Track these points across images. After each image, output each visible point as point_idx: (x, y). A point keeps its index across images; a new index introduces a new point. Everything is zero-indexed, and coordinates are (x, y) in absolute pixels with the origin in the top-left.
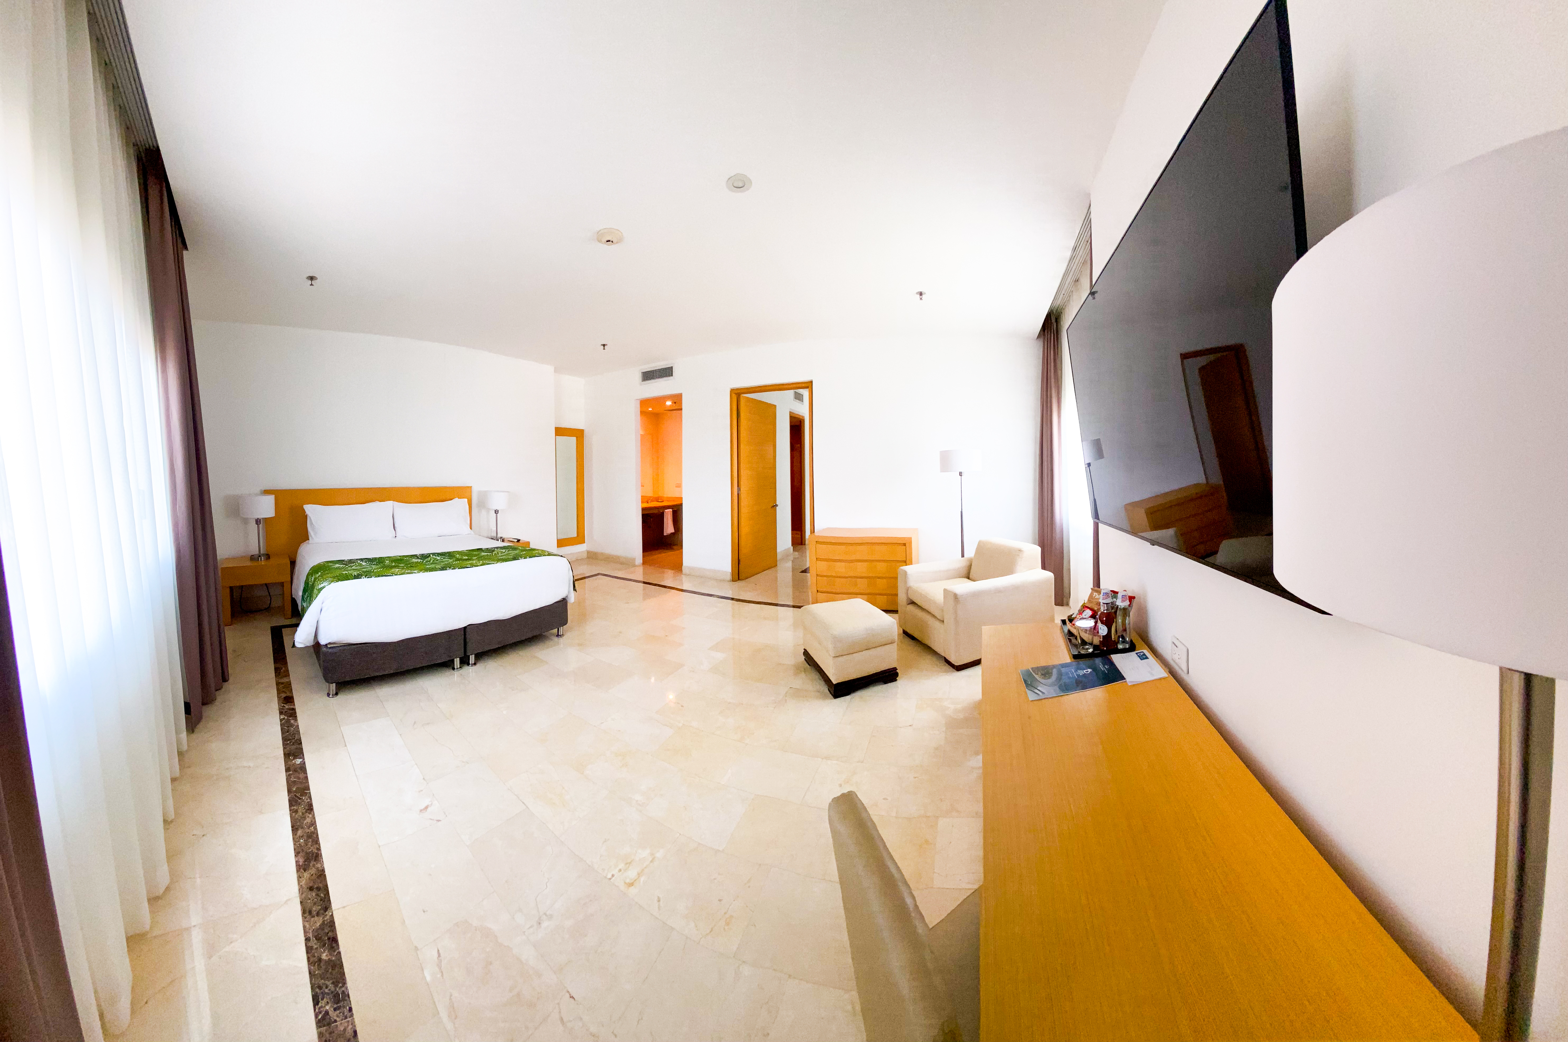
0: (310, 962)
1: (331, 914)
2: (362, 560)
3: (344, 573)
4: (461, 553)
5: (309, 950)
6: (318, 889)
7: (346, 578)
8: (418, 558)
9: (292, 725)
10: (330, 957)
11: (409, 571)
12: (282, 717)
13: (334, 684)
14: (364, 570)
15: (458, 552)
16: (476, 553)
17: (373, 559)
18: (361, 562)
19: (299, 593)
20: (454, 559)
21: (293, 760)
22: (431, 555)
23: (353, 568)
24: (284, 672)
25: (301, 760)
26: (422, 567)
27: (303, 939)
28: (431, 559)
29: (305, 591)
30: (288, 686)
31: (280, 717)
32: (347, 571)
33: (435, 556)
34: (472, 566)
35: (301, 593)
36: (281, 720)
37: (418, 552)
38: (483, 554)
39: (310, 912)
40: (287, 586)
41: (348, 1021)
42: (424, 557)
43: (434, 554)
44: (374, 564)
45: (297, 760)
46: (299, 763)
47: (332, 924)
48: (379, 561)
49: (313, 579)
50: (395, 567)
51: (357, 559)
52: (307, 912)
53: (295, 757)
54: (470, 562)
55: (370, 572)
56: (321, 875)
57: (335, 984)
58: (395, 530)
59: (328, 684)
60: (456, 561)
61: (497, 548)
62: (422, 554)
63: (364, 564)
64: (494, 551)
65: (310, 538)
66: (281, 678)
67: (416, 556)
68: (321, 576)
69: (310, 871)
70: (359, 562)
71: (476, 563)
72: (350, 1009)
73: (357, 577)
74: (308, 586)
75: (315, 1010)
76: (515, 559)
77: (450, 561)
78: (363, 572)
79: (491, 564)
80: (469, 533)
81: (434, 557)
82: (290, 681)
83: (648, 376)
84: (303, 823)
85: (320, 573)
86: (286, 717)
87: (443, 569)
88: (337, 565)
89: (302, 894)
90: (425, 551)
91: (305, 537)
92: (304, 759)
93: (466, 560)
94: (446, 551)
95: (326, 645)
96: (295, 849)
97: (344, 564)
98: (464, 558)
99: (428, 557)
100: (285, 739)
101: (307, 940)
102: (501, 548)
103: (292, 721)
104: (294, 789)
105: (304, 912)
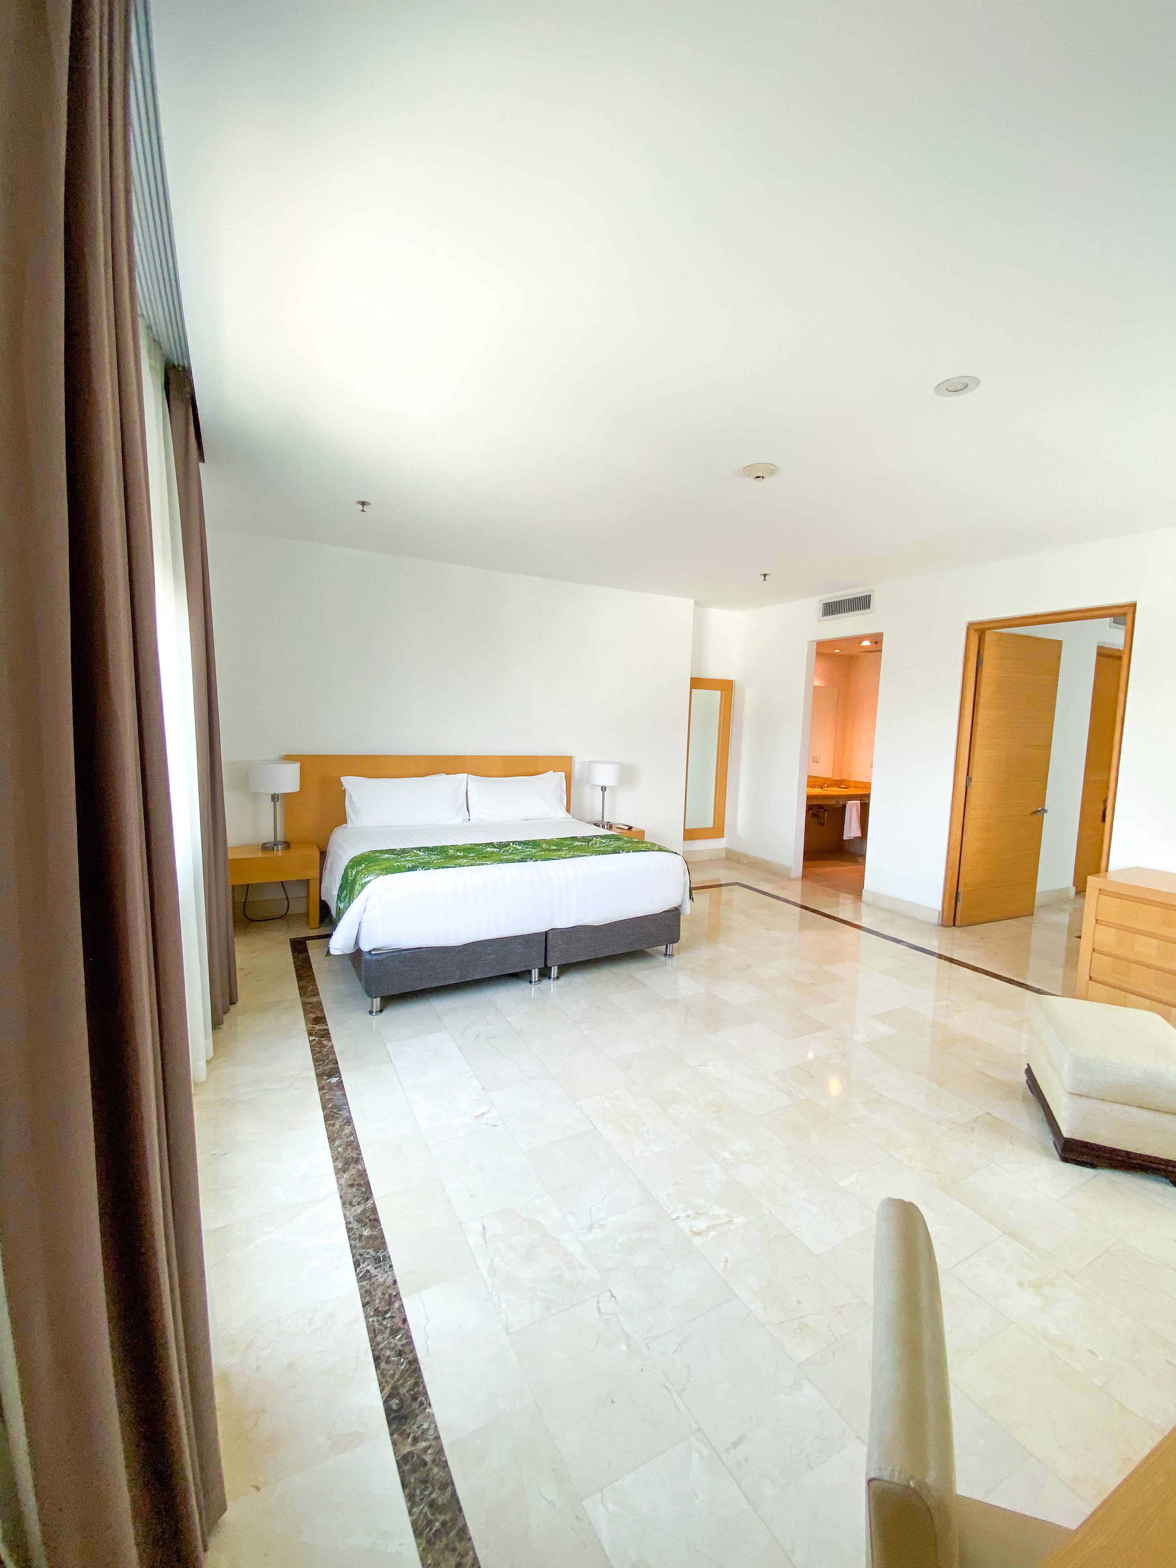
0: (351, 1238)
1: (372, 1202)
2: (419, 849)
3: (395, 864)
4: (549, 842)
5: (349, 1230)
6: (359, 1185)
7: (398, 870)
8: (494, 847)
9: (325, 1046)
10: (371, 1233)
11: (481, 862)
12: (312, 1038)
13: (378, 998)
14: (420, 860)
15: (545, 841)
16: (568, 842)
17: (433, 848)
18: (418, 852)
19: (331, 891)
20: (539, 849)
21: (328, 1079)
22: (511, 844)
23: (407, 858)
24: (312, 991)
25: (338, 1079)
26: (497, 858)
27: (344, 1223)
28: (510, 849)
29: (342, 889)
30: (319, 1006)
31: (309, 1039)
32: (399, 862)
33: (516, 845)
34: (560, 858)
35: (335, 893)
36: (310, 1042)
37: (495, 840)
38: (577, 843)
39: (351, 1203)
40: (313, 886)
41: (389, 1275)
42: (502, 845)
43: (514, 842)
44: (434, 855)
45: (333, 1079)
46: (335, 1081)
47: (374, 1210)
48: (442, 851)
49: (354, 873)
50: (462, 857)
51: (412, 848)
52: (346, 1203)
53: (330, 1076)
54: (559, 853)
55: (428, 863)
56: (363, 1174)
57: (377, 1250)
58: (469, 812)
59: (370, 999)
60: (540, 851)
61: (596, 837)
62: (500, 842)
63: (421, 853)
64: (592, 840)
65: (349, 822)
66: (308, 997)
67: (492, 844)
68: (365, 868)
69: (350, 1172)
70: (415, 851)
71: (565, 854)
72: (391, 1266)
73: (413, 869)
74: (347, 882)
75: (356, 1271)
76: (615, 852)
77: (534, 851)
78: (420, 863)
79: (583, 856)
80: (565, 816)
81: (514, 845)
82: (320, 1000)
83: (832, 609)
84: (341, 1135)
85: (363, 866)
86: (317, 1038)
87: (523, 860)
88: (387, 856)
89: (341, 1190)
90: (504, 839)
91: (342, 819)
92: (341, 1077)
93: (554, 850)
94: (530, 839)
95: (370, 951)
96: (332, 1157)
97: (396, 854)
98: (553, 848)
99: (506, 846)
100: (316, 1061)
101: (348, 1223)
102: (603, 837)
103: (325, 1042)
104: (330, 1106)
105: (344, 1204)
